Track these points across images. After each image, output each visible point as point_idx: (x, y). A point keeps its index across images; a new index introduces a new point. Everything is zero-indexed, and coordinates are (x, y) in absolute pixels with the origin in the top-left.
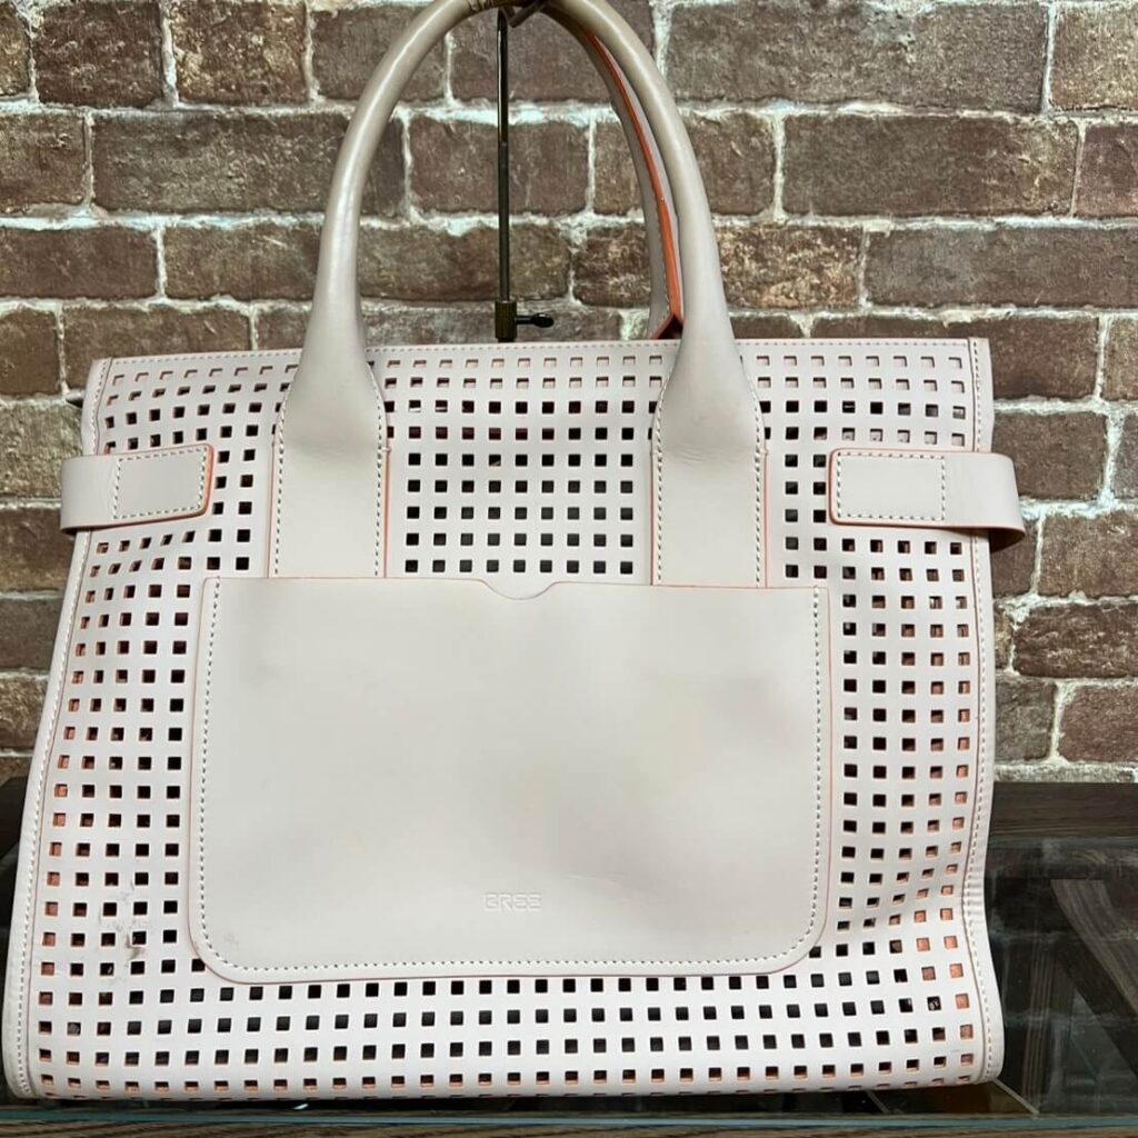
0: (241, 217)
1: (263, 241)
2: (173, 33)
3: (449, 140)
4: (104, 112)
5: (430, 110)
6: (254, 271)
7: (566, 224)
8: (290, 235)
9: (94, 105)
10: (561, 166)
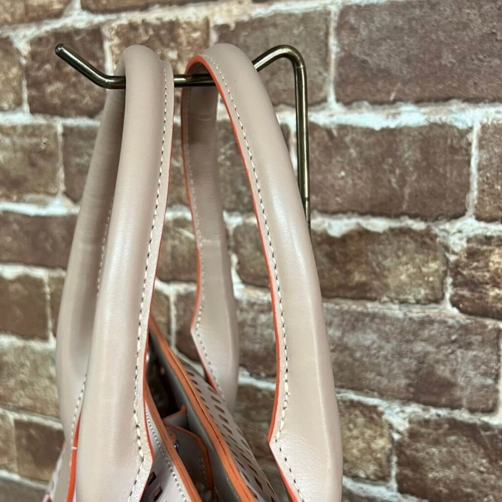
1: (179, 232)
2: (113, 53)
3: (330, 144)
7: (444, 230)
9: (63, 115)
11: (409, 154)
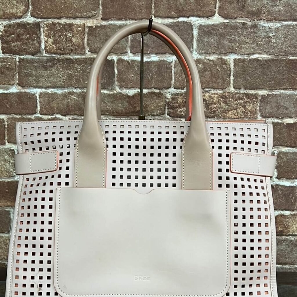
0: (63, 90)
1: (70, 97)
2: (44, 32)
3: (129, 66)
4: (22, 57)
5: (123, 56)
6: (67, 106)
7: (165, 92)
8: (79, 95)
9: (19, 55)
10: (164, 74)
11: (154, 69)
